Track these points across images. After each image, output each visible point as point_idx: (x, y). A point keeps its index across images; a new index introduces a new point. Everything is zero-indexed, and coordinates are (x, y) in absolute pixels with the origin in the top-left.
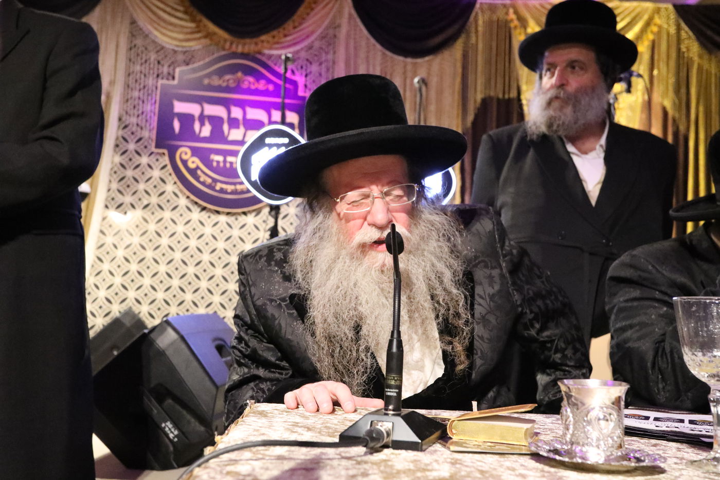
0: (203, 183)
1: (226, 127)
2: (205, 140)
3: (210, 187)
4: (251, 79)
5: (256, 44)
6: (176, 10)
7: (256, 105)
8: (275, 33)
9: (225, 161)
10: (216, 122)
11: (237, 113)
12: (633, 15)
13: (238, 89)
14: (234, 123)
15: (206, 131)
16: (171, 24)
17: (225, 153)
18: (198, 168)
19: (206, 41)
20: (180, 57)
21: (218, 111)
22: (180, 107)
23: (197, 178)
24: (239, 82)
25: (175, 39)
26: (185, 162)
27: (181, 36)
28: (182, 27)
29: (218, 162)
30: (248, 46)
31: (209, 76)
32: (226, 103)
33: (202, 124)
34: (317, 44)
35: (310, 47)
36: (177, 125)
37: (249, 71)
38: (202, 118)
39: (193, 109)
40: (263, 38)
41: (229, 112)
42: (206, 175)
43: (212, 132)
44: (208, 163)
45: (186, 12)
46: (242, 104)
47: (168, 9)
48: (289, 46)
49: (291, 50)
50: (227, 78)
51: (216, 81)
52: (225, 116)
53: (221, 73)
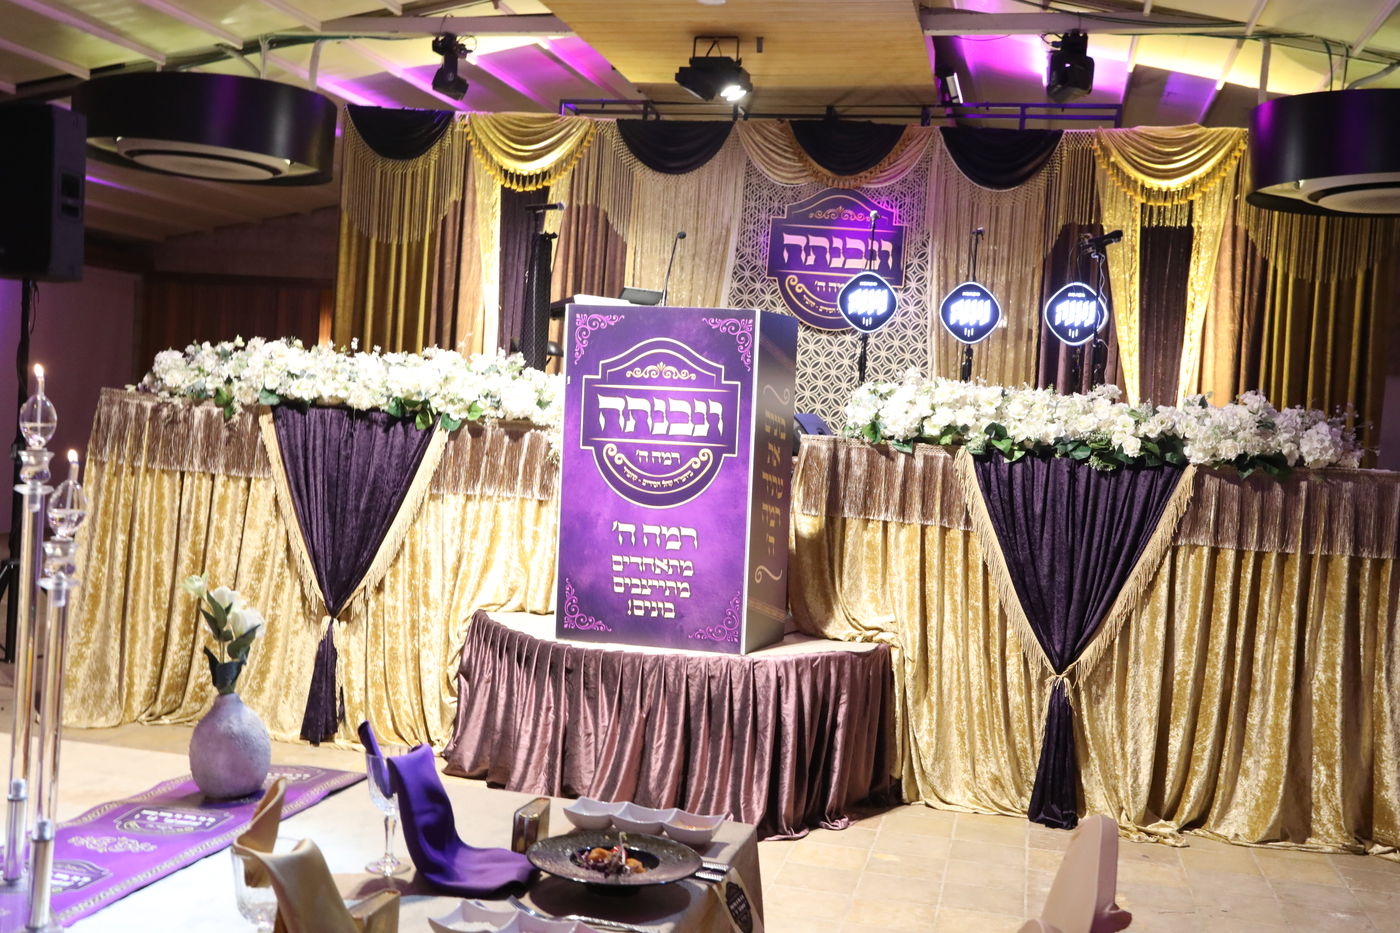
0: (808, 306)
1: (828, 256)
2: (810, 268)
3: (813, 309)
4: (851, 212)
5: (856, 180)
6: (785, 151)
7: (854, 235)
8: (872, 169)
9: (827, 286)
10: (819, 251)
11: (838, 243)
12: (1218, 140)
13: (839, 222)
14: (835, 252)
15: (811, 260)
16: (781, 164)
17: (827, 279)
18: (804, 292)
19: (813, 179)
20: (790, 193)
21: (822, 242)
22: (789, 239)
23: (803, 302)
24: (840, 215)
25: (783, 177)
26: (793, 288)
27: (790, 175)
28: (790, 166)
29: (821, 287)
30: (849, 182)
31: (814, 210)
32: (828, 235)
33: (808, 254)
34: (910, 178)
35: (904, 181)
36: (786, 255)
37: (848, 205)
38: (808, 248)
39: (800, 241)
40: (862, 174)
41: (831, 243)
42: (811, 299)
43: (815, 260)
44: (812, 288)
45: (794, 154)
46: (842, 235)
47: (779, 151)
48: (885, 181)
49: (887, 184)
50: (829, 211)
51: (820, 215)
52: (827, 246)
53: (824, 207)
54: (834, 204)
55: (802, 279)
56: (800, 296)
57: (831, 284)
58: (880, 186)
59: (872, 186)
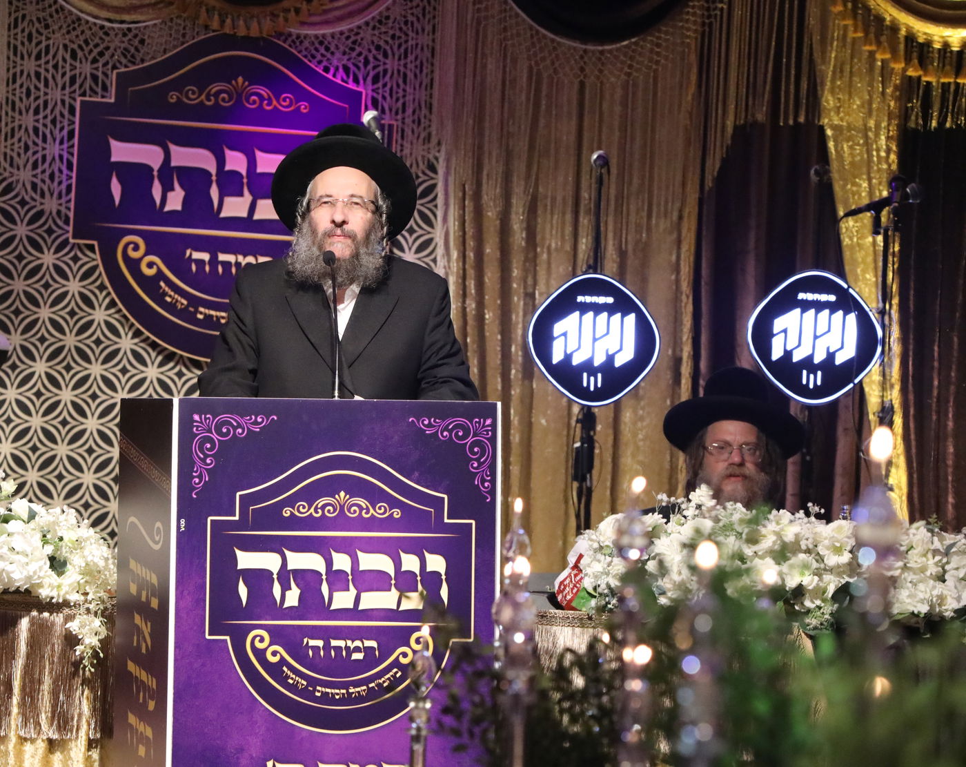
0: (171, 307)
1: (214, 192)
2: (175, 219)
3: (184, 315)
4: (264, 92)
9: (214, 263)
10: (194, 180)
11: (236, 162)
13: (239, 113)
14: (230, 184)
15: (175, 201)
17: (214, 246)
18: (160, 276)
20: (118, 44)
22: (122, 152)
24: (239, 96)
26: (134, 266)
29: (200, 263)
31: (179, 84)
33: (167, 187)
35: (382, 21)
36: (116, 188)
37: (257, 74)
38: (167, 173)
42: (178, 291)
44: (179, 265)
46: (246, 144)
48: (340, 19)
49: (344, 27)
50: (215, 88)
51: (193, 97)
52: (213, 170)
53: (202, 78)
54: (225, 71)
55: (155, 244)
56: (151, 285)
57: (222, 257)
58: (327, 31)
59: (311, 32)
